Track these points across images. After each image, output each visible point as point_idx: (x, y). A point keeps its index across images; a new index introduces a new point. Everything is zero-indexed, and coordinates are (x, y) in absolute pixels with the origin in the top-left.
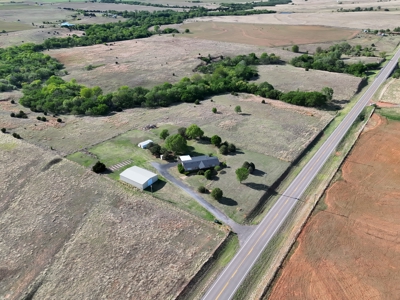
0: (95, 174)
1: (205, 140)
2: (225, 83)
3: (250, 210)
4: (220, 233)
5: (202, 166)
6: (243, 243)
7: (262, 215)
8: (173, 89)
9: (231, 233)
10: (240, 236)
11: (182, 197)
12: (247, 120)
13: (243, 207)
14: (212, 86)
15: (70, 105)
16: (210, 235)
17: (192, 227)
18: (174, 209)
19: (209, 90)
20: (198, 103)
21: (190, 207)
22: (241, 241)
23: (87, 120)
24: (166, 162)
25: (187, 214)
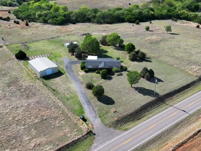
0: (16, 60)
1: (122, 47)
2: (169, 11)
3: (125, 114)
4: (80, 130)
5: (101, 66)
6: (96, 147)
7: (137, 122)
8: (120, 12)
9: (90, 133)
10: (97, 138)
11: (69, 89)
12: (174, 38)
13: (120, 109)
14: (157, 12)
15: (40, 16)
16: (67, 130)
17: (56, 118)
18: (53, 97)
19: (152, 15)
20: (138, 24)
21: (68, 99)
22: (95, 144)
23: (46, 27)
24: (76, 59)
25: (61, 104)
